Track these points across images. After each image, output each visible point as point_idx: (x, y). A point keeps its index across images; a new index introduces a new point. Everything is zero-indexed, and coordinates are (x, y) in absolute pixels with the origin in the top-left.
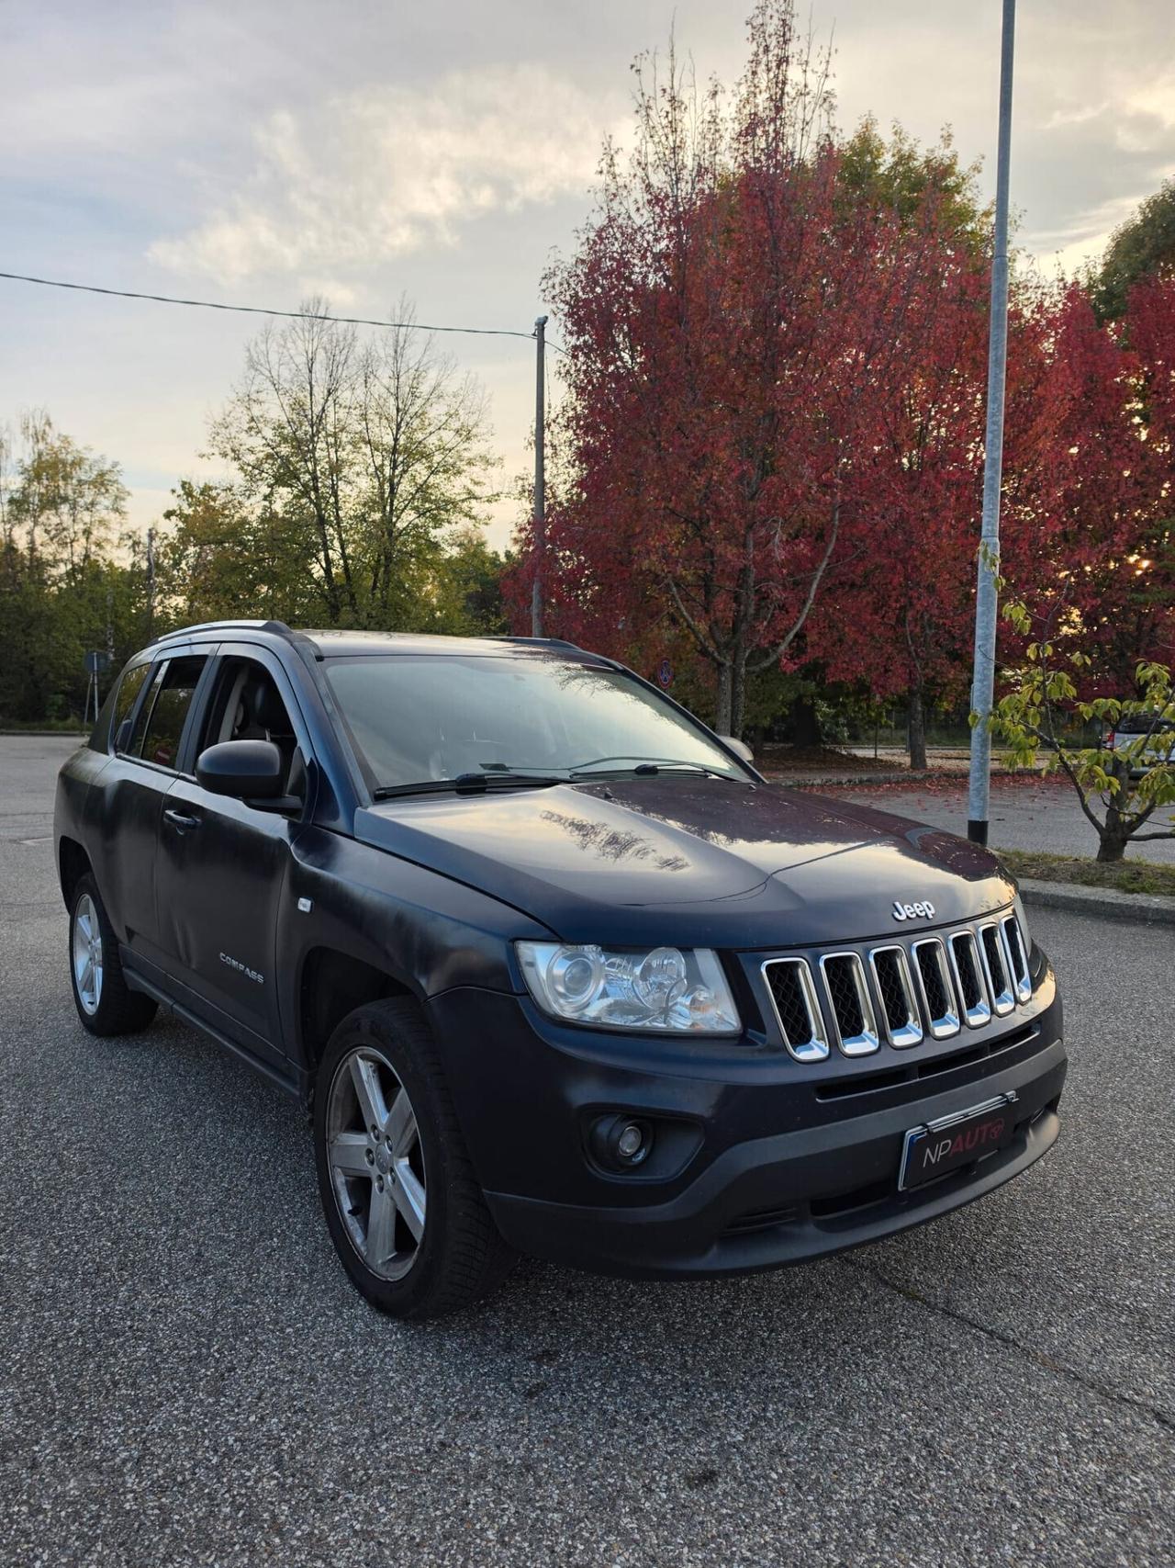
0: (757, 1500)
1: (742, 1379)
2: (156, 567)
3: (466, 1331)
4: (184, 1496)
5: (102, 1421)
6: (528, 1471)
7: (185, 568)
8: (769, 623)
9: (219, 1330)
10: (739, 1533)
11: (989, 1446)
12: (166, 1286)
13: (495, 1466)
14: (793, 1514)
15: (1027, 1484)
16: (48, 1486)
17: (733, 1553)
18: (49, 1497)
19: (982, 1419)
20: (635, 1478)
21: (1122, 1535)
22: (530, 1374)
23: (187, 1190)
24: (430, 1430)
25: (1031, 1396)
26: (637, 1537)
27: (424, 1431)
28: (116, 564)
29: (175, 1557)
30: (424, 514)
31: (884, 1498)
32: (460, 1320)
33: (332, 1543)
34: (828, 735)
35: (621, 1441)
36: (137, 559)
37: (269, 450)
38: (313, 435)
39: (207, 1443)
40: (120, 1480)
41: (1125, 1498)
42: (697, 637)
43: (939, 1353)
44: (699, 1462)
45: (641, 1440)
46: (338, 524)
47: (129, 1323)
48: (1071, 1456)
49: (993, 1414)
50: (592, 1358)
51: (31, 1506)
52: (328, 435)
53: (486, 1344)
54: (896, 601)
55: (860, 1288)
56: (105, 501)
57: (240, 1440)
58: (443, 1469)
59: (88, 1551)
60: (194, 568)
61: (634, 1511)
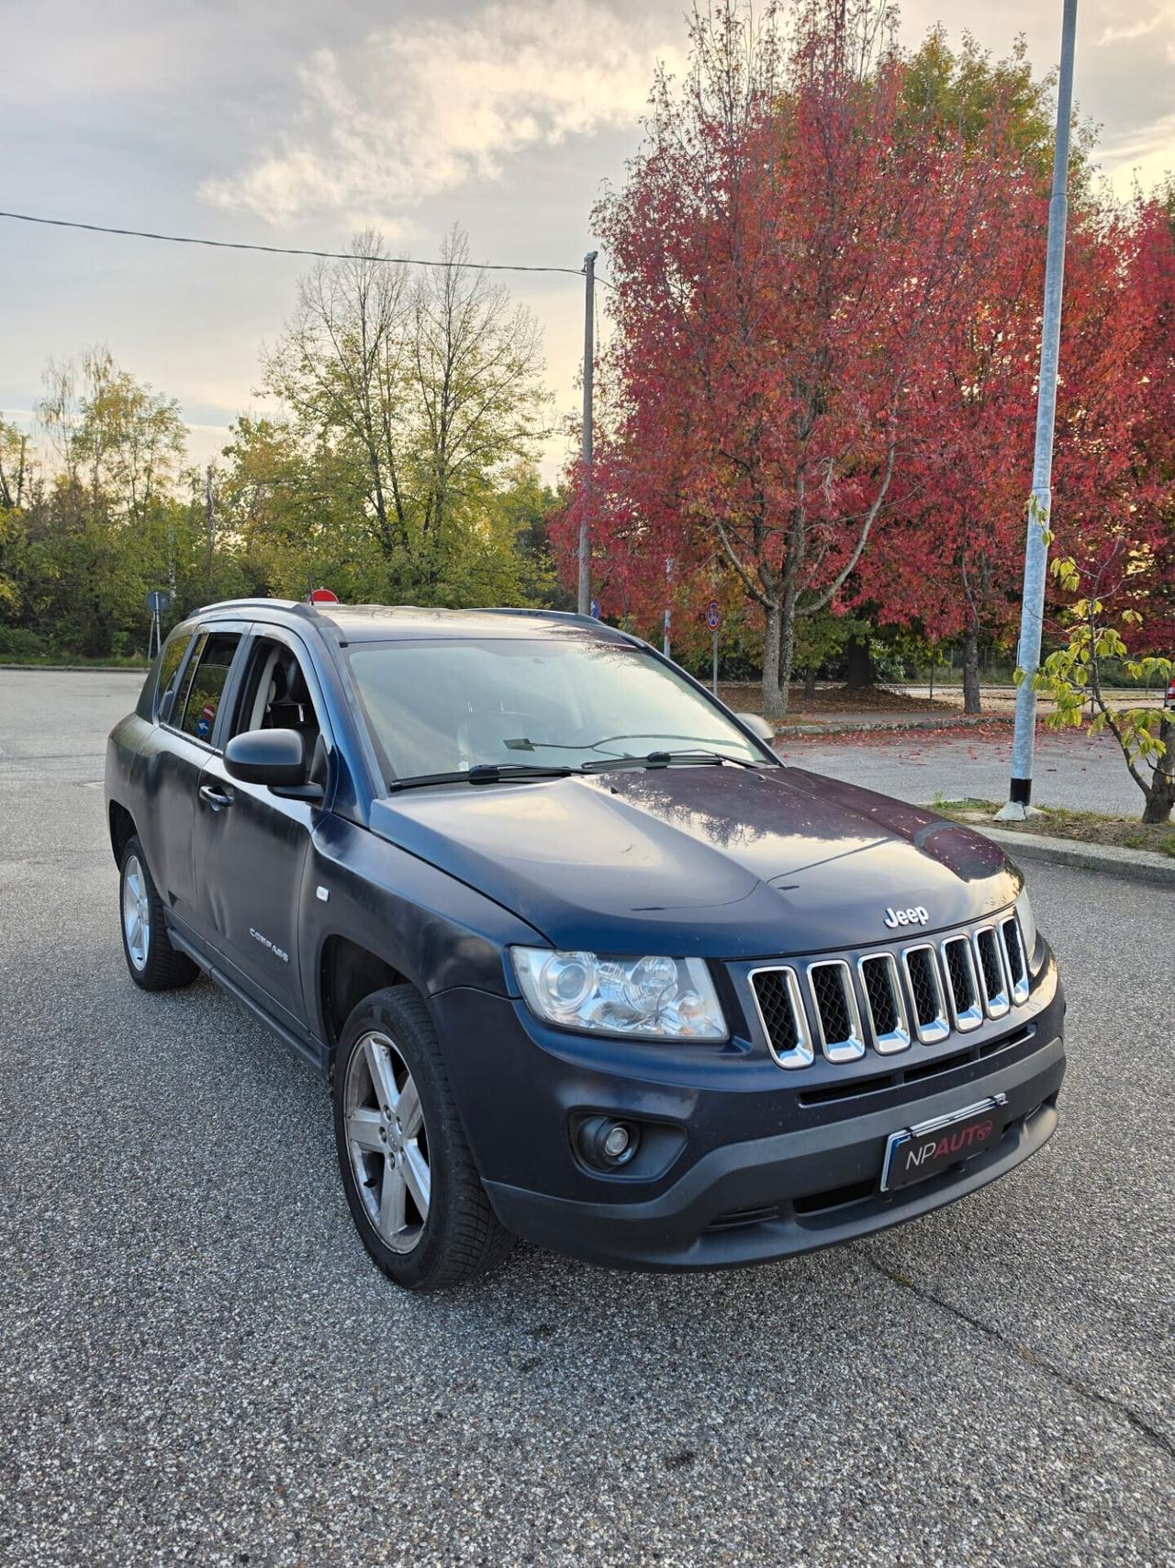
0: (730, 1484)
1: (728, 1361)
2: (215, 504)
3: (471, 1302)
4: (200, 1455)
5: (130, 1379)
6: (517, 1445)
7: (244, 505)
8: (820, 565)
9: (241, 1293)
10: (709, 1516)
11: (960, 1439)
12: (195, 1248)
13: (486, 1439)
14: (763, 1499)
15: (992, 1480)
16: (79, 1440)
17: (702, 1535)
18: (79, 1452)
19: (956, 1412)
20: (616, 1456)
21: (1079, 1536)
22: (527, 1348)
23: (220, 1151)
24: (427, 1401)
25: (1008, 1390)
26: (613, 1514)
27: (423, 1401)
28: (178, 501)
29: (188, 1514)
30: (475, 452)
31: (852, 1487)
32: (466, 1292)
33: (331, 1507)
34: (883, 674)
35: (607, 1419)
36: (197, 496)
37: (322, 388)
38: (366, 373)
39: (223, 1405)
40: (143, 1438)
41: (1086, 1498)
42: (745, 581)
43: (922, 1342)
44: (679, 1443)
45: (625, 1419)
46: (391, 462)
47: (159, 1284)
48: (1039, 1453)
49: (967, 1407)
50: (587, 1335)
51: (62, 1459)
52: (381, 372)
53: (488, 1316)
54: (954, 541)
55: (852, 1272)
56: (165, 439)
57: (255, 1405)
58: (438, 1439)
59: (111, 1505)
60: (252, 505)
61: (612, 1489)
